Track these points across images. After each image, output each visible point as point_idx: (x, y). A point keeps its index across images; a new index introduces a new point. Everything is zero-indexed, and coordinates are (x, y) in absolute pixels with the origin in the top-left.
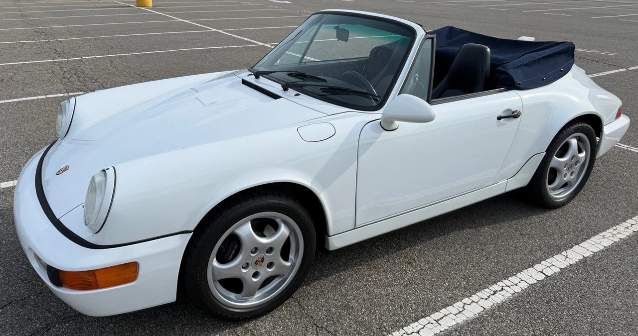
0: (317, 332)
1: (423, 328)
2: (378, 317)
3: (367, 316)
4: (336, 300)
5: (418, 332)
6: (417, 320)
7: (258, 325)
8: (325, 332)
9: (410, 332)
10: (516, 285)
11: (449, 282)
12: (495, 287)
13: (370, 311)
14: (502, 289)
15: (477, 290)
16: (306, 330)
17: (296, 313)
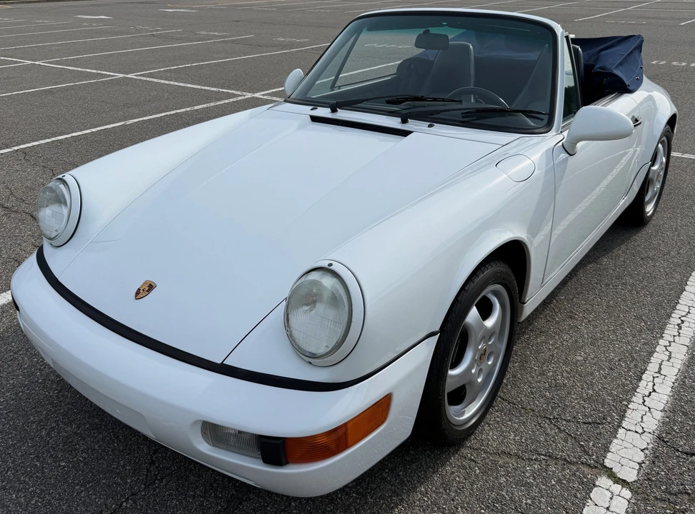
0: (555, 425)
1: (654, 385)
2: (600, 387)
3: (589, 390)
4: (540, 382)
5: (654, 391)
6: (640, 379)
7: (482, 440)
8: (564, 422)
9: (647, 394)
10: (689, 312)
11: (628, 327)
12: (675, 320)
13: (587, 384)
14: (683, 322)
15: (662, 329)
16: (540, 426)
17: (510, 411)
